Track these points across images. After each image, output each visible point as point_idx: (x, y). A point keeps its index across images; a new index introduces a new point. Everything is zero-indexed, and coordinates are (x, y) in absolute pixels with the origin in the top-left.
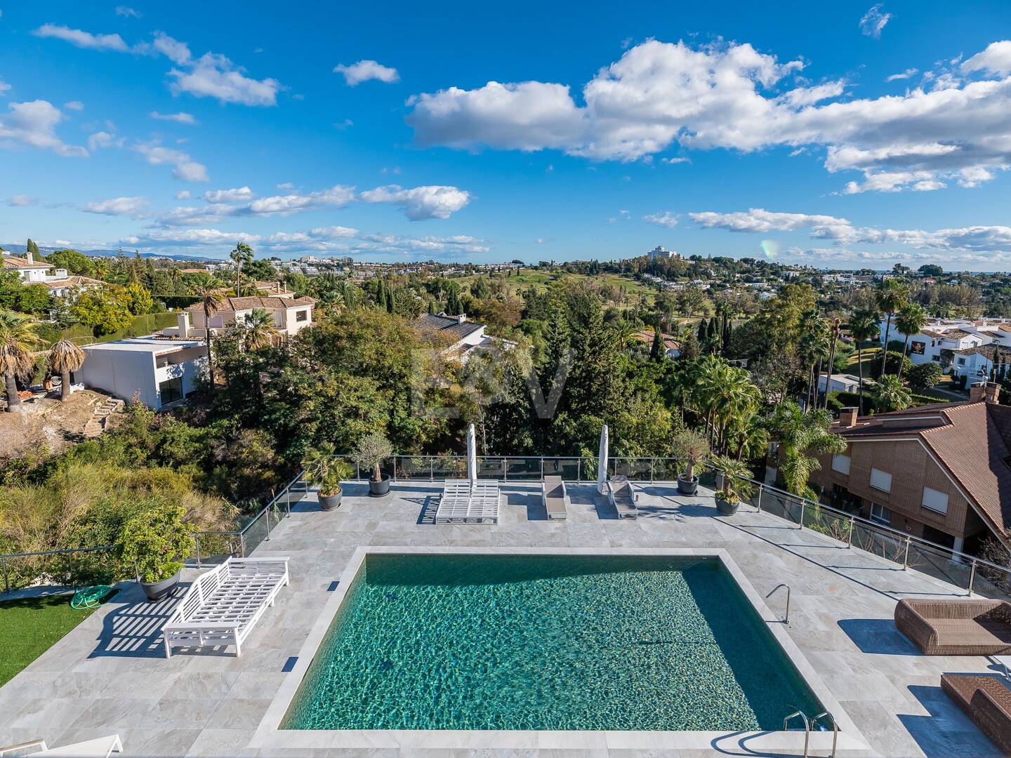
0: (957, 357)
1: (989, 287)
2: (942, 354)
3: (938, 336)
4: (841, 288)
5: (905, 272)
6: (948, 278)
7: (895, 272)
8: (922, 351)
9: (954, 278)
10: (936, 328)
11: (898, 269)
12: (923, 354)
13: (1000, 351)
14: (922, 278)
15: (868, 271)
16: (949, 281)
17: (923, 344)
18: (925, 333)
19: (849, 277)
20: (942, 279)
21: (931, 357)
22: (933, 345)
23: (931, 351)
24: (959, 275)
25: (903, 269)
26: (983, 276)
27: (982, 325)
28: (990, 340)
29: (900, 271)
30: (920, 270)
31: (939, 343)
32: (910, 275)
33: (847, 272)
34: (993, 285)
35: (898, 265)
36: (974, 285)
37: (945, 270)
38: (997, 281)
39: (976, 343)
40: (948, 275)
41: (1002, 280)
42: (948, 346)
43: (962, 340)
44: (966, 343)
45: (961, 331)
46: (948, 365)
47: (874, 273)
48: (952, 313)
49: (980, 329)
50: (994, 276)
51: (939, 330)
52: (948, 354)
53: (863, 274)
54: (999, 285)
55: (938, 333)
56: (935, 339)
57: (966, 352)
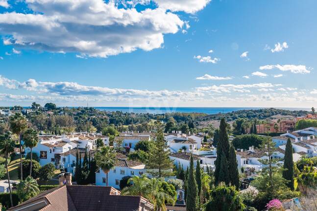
0: (62, 157)
1: (77, 115)
2: (55, 157)
3: (53, 146)
4: (3, 119)
5: (38, 108)
6: (59, 111)
7: (33, 108)
8: (46, 157)
9: (61, 111)
10: (51, 141)
11: (35, 106)
12: (46, 158)
13: (79, 151)
14: (47, 111)
15: (18, 107)
16: (59, 112)
17: (46, 152)
18: (46, 145)
19: (8, 111)
20: (57, 111)
21: (50, 160)
22: (51, 152)
23: (51, 156)
24: (64, 109)
25: (37, 105)
26: (74, 109)
27: (72, 137)
28: (75, 145)
29: (35, 107)
30: (45, 106)
31: (54, 150)
32: (40, 109)
33: (6, 108)
34: (78, 114)
35: (34, 103)
36: (70, 115)
37: (57, 106)
38: (80, 112)
39: (70, 148)
40: (59, 109)
41: (81, 111)
42: (58, 151)
43: (64, 147)
44: (66, 148)
45: (63, 142)
46: (59, 163)
47: (22, 108)
48: (62, 131)
49: (71, 139)
50: (78, 109)
51: (53, 143)
52: (58, 156)
53: (16, 109)
54: (81, 114)
55: (53, 144)
56: (51, 148)
57: (66, 154)
